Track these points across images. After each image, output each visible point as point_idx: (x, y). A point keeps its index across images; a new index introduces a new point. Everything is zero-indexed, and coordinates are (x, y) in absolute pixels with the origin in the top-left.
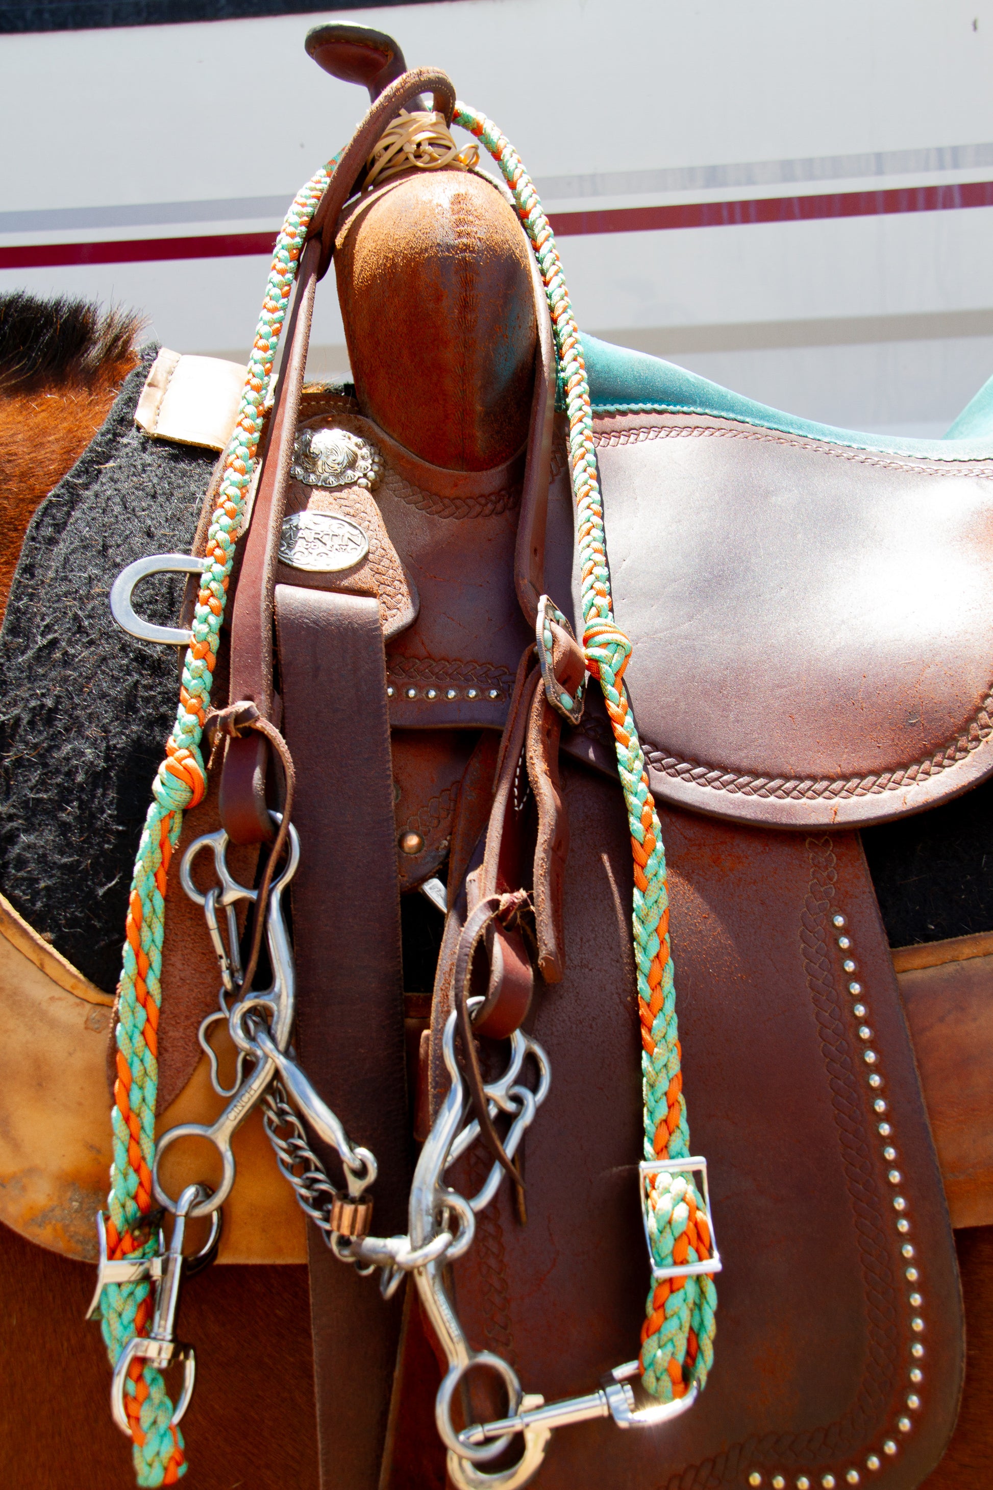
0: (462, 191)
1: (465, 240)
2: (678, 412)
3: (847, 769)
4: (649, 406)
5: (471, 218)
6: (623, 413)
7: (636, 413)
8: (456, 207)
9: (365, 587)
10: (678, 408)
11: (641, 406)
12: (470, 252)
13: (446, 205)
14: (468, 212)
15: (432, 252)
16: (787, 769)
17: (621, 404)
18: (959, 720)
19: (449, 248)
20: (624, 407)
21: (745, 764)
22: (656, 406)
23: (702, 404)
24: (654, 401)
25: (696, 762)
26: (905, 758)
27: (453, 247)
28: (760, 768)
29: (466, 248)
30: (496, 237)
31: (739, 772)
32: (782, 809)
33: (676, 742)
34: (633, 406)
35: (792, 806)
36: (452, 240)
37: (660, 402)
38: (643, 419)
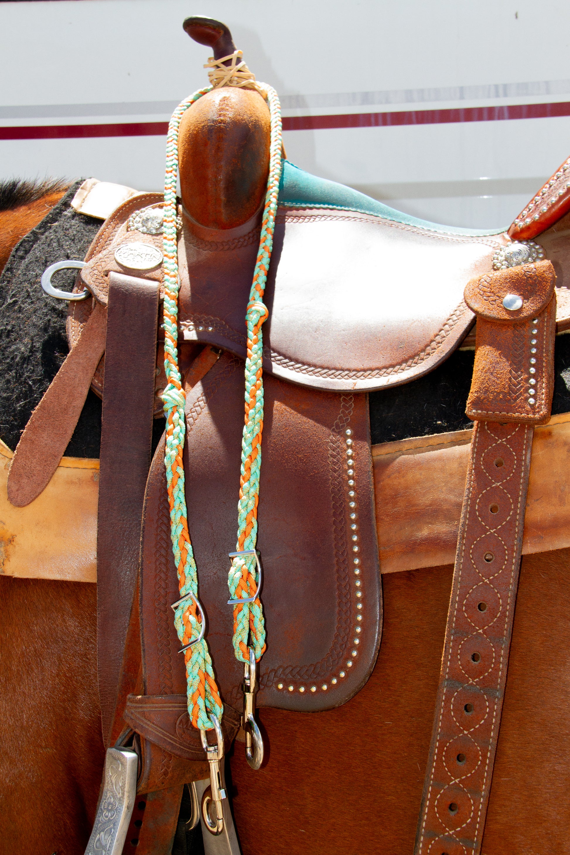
0: (227, 95)
1: (222, 118)
2: (342, 210)
3: (366, 366)
4: (326, 206)
5: (227, 108)
6: (311, 209)
7: (318, 209)
8: (222, 103)
9: (157, 277)
10: (343, 208)
11: (322, 206)
12: (224, 123)
13: (217, 102)
14: (227, 105)
15: (205, 123)
16: (338, 366)
17: (310, 204)
18: (422, 346)
19: (213, 121)
20: (312, 206)
21: (318, 363)
22: (331, 207)
23: (357, 207)
24: (329, 204)
25: (297, 361)
26: (394, 362)
27: (216, 121)
28: (326, 365)
29: (222, 122)
30: (238, 117)
31: (315, 366)
32: (331, 383)
33: (290, 353)
34: (317, 206)
35: (337, 383)
36: (215, 118)
37: (333, 204)
38: (321, 212)
